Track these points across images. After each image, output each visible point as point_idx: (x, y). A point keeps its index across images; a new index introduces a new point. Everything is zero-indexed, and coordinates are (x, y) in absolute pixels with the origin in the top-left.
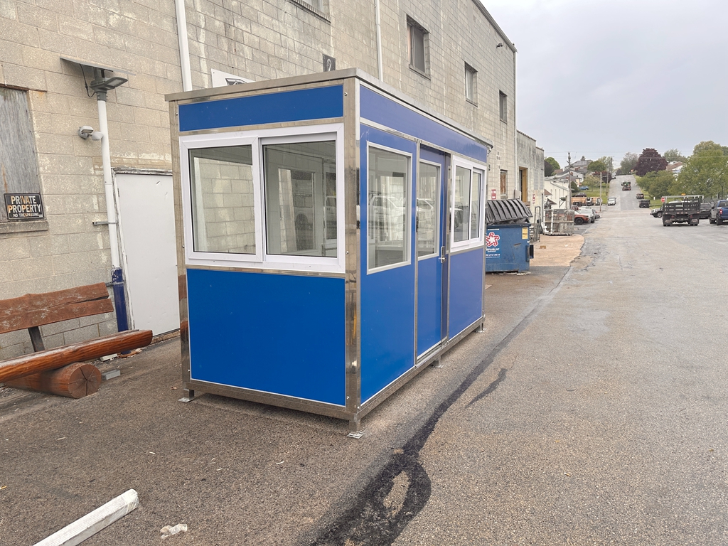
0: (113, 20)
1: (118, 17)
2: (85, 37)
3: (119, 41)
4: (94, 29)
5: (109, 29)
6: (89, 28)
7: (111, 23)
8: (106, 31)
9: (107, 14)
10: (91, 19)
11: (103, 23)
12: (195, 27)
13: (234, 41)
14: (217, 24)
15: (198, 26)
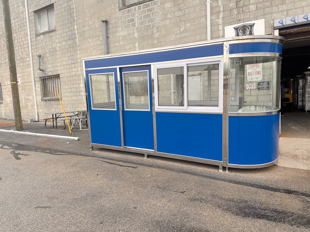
0: (182, 30)
1: (183, 27)
2: (173, 39)
3: (183, 35)
4: (176, 35)
5: (181, 33)
6: (174, 36)
7: (181, 31)
8: (179, 34)
9: (180, 28)
10: (175, 33)
11: (179, 32)
12: (217, 14)
13: (243, 7)
14: (231, 5)
15: (219, 12)
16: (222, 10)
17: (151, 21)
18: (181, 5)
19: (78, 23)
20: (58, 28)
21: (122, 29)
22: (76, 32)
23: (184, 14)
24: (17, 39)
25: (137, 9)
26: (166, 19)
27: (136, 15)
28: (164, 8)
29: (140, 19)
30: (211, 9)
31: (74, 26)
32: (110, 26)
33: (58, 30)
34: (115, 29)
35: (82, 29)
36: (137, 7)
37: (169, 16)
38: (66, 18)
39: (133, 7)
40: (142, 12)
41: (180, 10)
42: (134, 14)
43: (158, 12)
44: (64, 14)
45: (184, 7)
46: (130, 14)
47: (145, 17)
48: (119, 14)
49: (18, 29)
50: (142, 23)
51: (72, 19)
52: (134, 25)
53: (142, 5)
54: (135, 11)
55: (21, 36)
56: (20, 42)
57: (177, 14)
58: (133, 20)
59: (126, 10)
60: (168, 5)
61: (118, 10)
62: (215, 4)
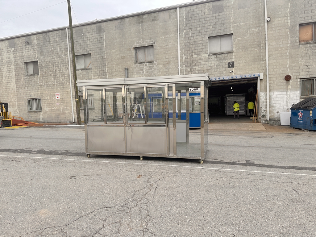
13: (193, 71)
14: (188, 70)
15: (184, 72)
16: (185, 71)
17: (152, 72)
18: (167, 67)
19: (108, 67)
20: (93, 68)
21: (136, 74)
22: (107, 72)
23: (168, 71)
24: (59, 71)
25: (145, 65)
26: (160, 72)
27: (144, 68)
28: (159, 67)
29: (146, 70)
30: (181, 70)
31: (105, 68)
32: (129, 71)
33: (94, 69)
34: (132, 73)
35: (111, 70)
36: (145, 64)
37: (161, 71)
38: (100, 63)
39: (143, 64)
40: (148, 67)
41: (167, 69)
42: (143, 67)
43: (156, 68)
44: (98, 60)
45: (169, 68)
46: (141, 67)
47: (149, 69)
48: (135, 66)
49: (60, 64)
50: (147, 72)
51: (104, 64)
52: (143, 72)
53: (147, 64)
54: (144, 66)
55: (62, 69)
56: (61, 72)
57: (165, 70)
58: (143, 70)
59: (139, 64)
60: (161, 66)
61: (134, 64)
62: (182, 69)
